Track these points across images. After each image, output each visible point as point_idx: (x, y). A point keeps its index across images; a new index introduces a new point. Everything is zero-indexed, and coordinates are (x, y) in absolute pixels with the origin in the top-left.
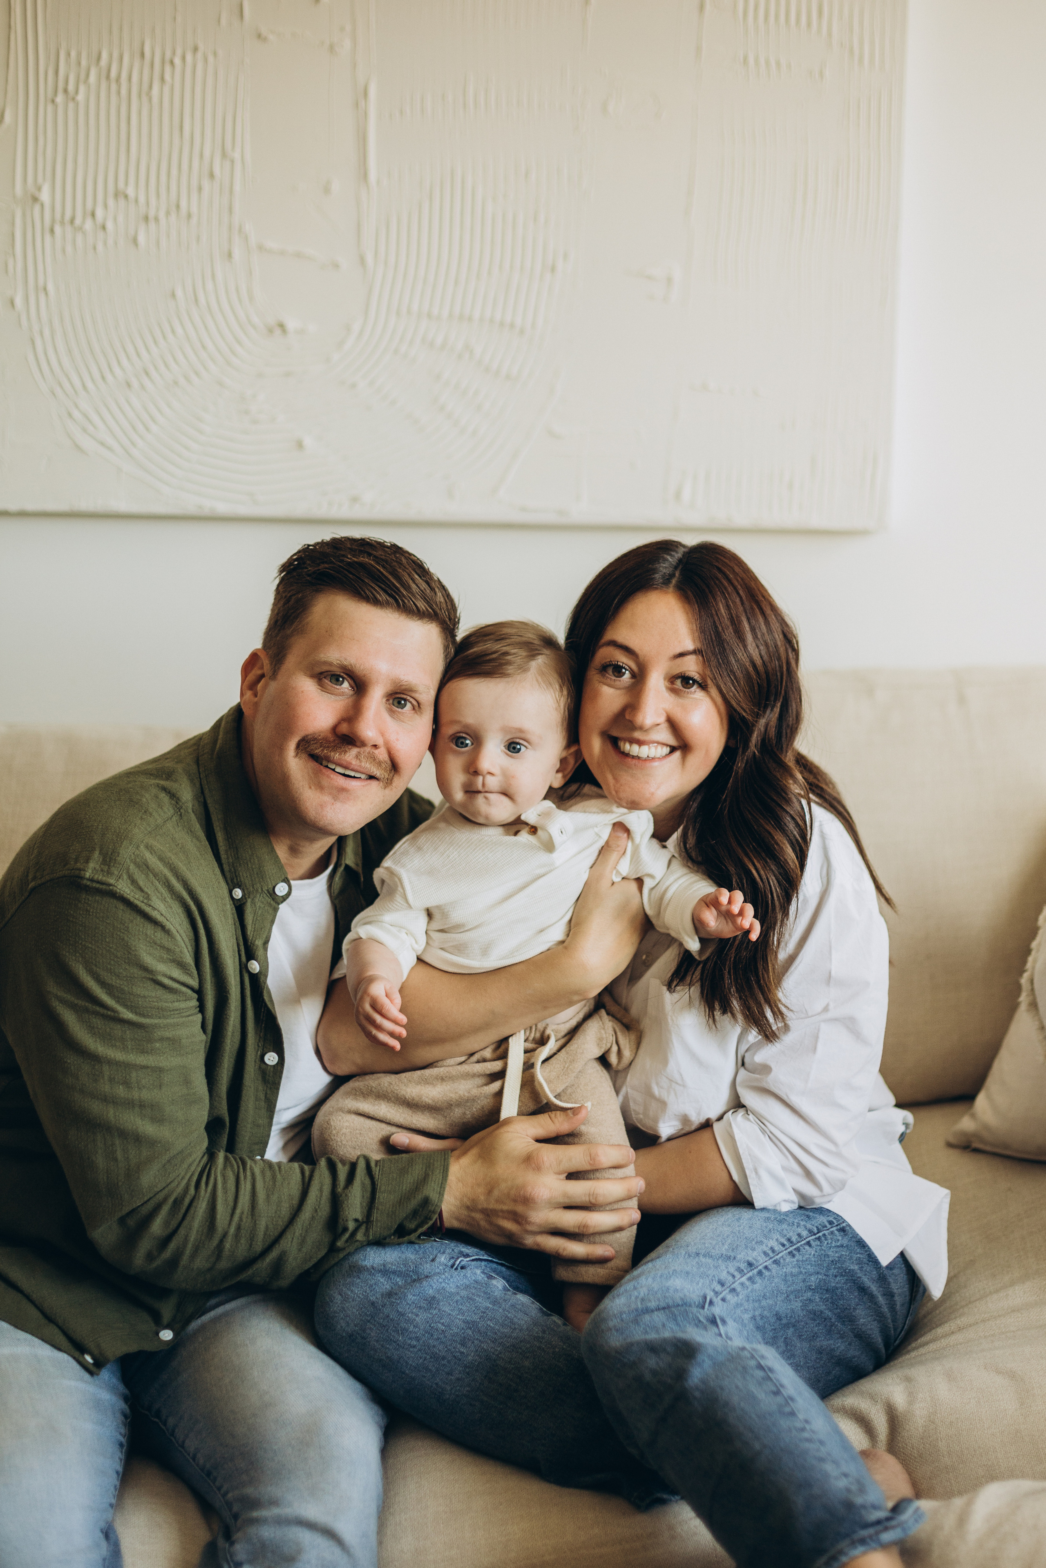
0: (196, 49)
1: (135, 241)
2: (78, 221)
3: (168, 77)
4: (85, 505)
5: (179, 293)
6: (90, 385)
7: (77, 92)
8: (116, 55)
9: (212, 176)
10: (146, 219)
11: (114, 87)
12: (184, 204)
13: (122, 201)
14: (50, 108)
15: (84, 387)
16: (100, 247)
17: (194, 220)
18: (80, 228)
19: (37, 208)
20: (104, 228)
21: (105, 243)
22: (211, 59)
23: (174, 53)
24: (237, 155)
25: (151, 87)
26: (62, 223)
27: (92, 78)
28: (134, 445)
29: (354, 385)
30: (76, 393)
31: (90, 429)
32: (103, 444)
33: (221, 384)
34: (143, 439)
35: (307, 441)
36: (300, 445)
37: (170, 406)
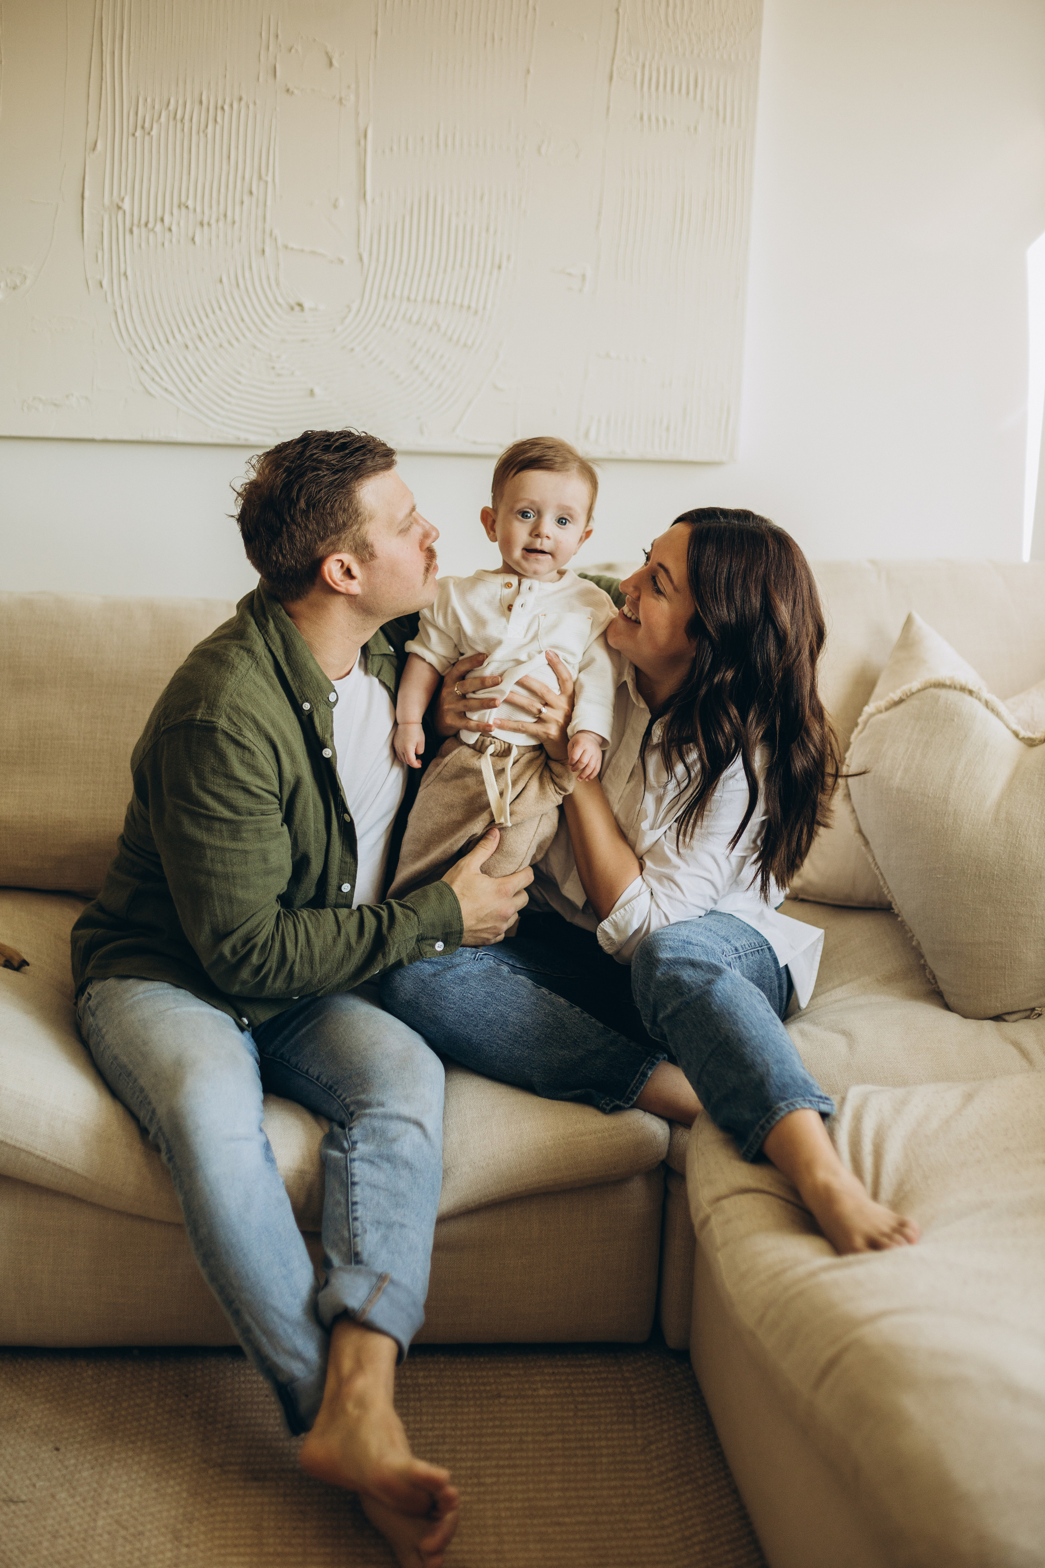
0: (240, 99)
1: (193, 239)
2: (150, 225)
3: (219, 119)
4: (151, 436)
5: (225, 279)
6: (157, 346)
7: (152, 129)
8: (181, 102)
9: (251, 193)
10: (202, 224)
11: (179, 125)
12: (229, 214)
13: (183, 209)
14: (131, 139)
15: (153, 348)
16: (166, 244)
17: (237, 225)
18: (153, 230)
19: (120, 213)
20: (170, 230)
21: (171, 241)
22: (251, 106)
23: (225, 102)
24: (270, 179)
25: (207, 127)
26: (139, 226)
27: (163, 119)
28: (189, 391)
29: (352, 350)
30: (148, 352)
31: (157, 379)
32: (166, 390)
33: (255, 347)
34: (196, 387)
35: (317, 390)
36: (312, 393)
37: (216, 363)
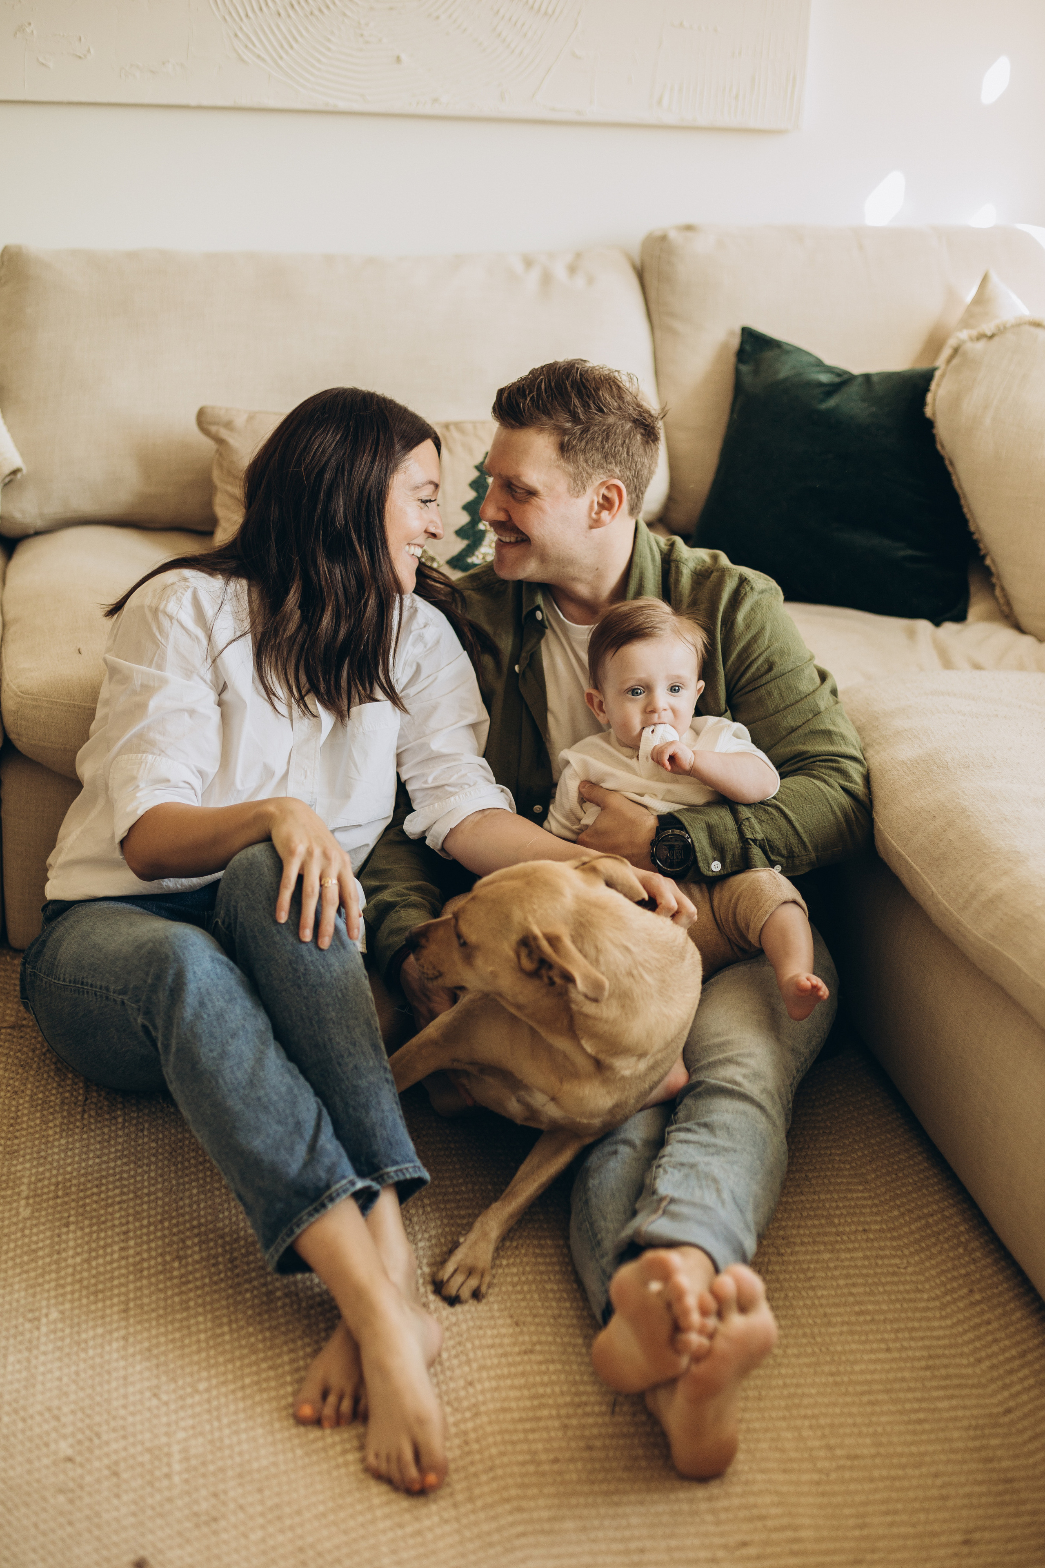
28: (281, 58)
29: (438, 18)
30: (241, 19)
31: (250, 46)
32: (259, 57)
33: (344, 14)
34: (287, 53)
35: (403, 57)
36: (398, 59)
37: (307, 30)
